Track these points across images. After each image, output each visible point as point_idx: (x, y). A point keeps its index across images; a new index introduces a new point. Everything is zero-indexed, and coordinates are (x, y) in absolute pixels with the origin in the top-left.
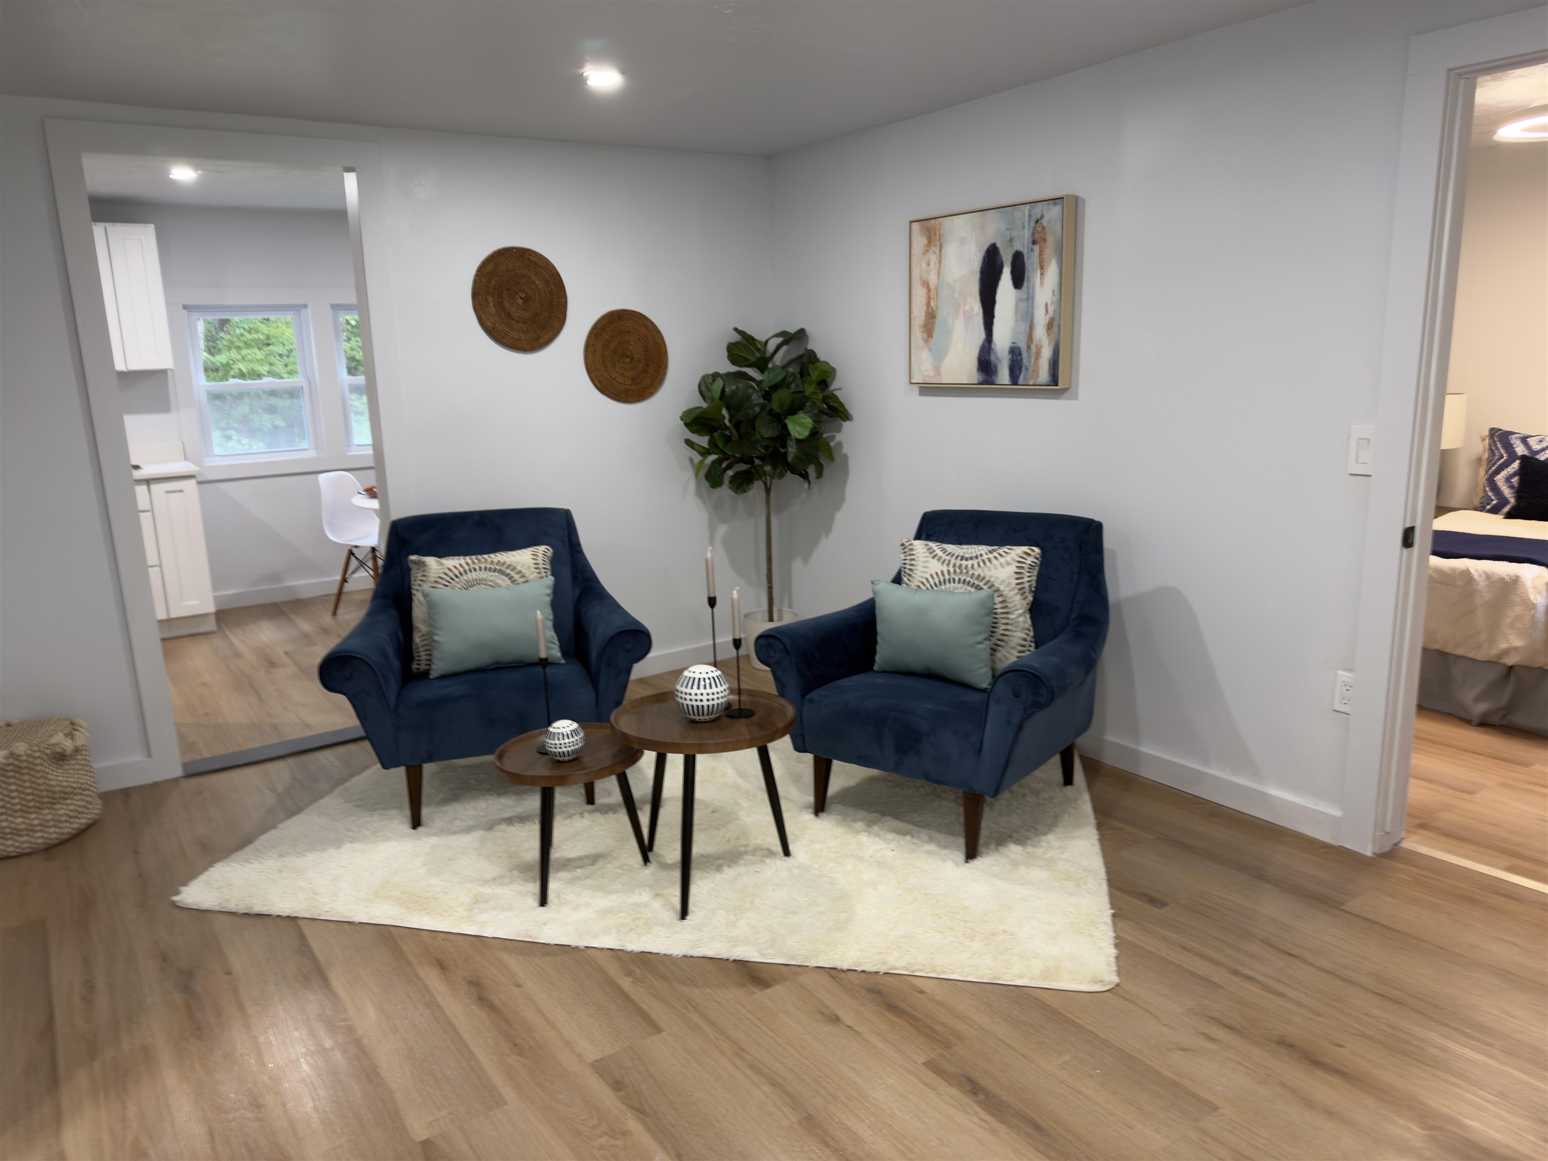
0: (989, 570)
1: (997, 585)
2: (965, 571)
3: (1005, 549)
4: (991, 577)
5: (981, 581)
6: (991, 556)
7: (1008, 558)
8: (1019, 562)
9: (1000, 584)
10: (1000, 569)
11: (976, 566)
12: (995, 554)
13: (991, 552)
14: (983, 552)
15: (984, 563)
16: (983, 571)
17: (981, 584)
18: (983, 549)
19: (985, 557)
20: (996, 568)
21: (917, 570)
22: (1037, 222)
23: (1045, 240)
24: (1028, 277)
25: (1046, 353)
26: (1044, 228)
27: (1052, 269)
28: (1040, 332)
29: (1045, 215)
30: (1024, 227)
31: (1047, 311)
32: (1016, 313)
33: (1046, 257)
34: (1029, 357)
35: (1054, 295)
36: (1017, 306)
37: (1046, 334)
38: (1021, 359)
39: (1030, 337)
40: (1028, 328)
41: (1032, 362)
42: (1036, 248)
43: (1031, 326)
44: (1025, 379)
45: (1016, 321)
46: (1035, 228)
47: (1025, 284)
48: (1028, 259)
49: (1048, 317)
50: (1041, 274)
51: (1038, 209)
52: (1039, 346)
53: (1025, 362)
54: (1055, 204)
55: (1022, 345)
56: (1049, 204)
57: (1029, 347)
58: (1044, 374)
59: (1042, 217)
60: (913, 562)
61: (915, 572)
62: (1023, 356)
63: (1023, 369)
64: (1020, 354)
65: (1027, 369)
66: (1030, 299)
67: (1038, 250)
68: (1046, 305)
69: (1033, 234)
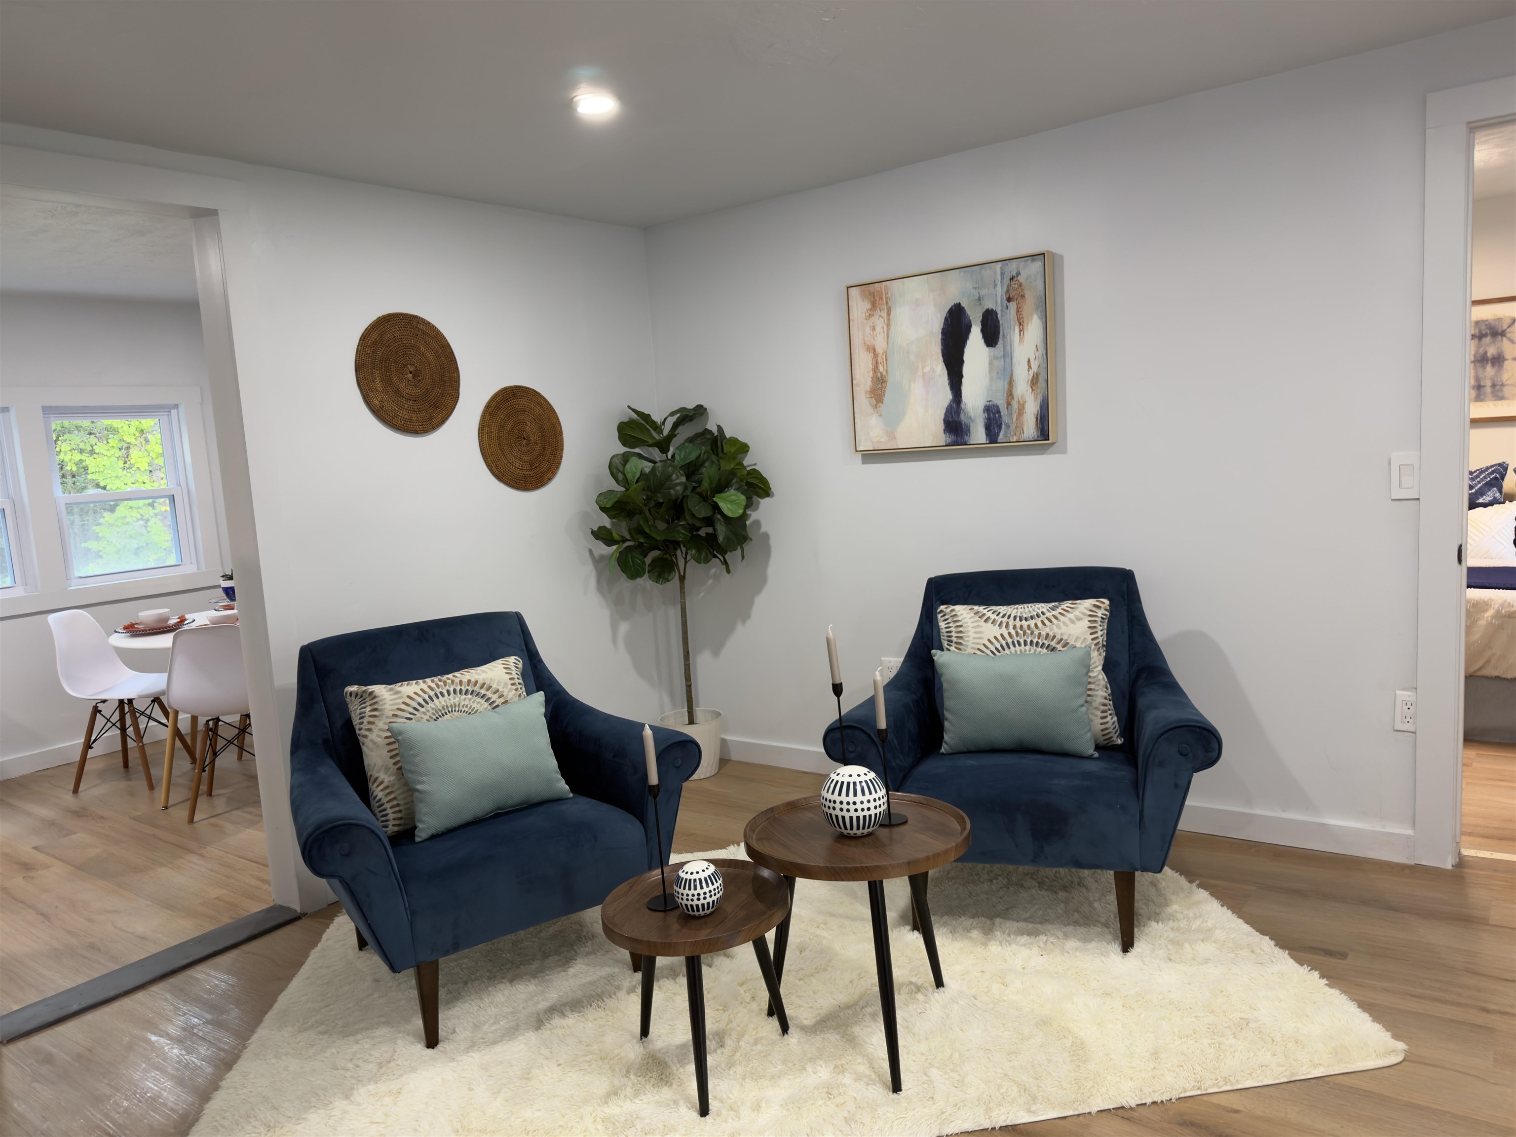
0: (1058, 627)
1: (1072, 642)
2: (1029, 632)
3: (1066, 604)
4: (1062, 634)
5: (1052, 640)
6: (1054, 613)
7: (1077, 613)
8: (1090, 616)
9: (1075, 641)
10: (1071, 625)
11: (1040, 625)
12: (1059, 610)
13: (1053, 609)
14: (1045, 610)
15: (1050, 621)
16: (1051, 629)
17: (1053, 644)
18: (1043, 607)
19: (1048, 614)
20: (1065, 624)
21: (968, 637)
22: (1012, 279)
23: (1023, 296)
24: (1003, 335)
25: (1032, 408)
26: (1021, 285)
27: (1034, 327)
28: (1022, 388)
29: (1022, 272)
30: (995, 285)
31: (1030, 367)
32: (990, 371)
33: (1025, 313)
34: (1010, 414)
35: (1037, 350)
36: (991, 364)
37: (1030, 390)
38: (1000, 417)
39: (1010, 394)
40: (1006, 385)
41: (1015, 419)
42: (1013, 306)
43: (1011, 384)
44: (1006, 436)
45: (991, 379)
46: (1009, 286)
47: (1000, 341)
48: (1002, 316)
49: (1031, 373)
50: (1020, 331)
51: (1013, 268)
52: (1021, 402)
53: (1005, 418)
54: (1033, 260)
55: (1001, 403)
56: (1027, 260)
57: (1009, 404)
58: (1030, 428)
59: (1018, 274)
60: (960, 629)
61: (966, 639)
62: (1002, 414)
63: (1003, 427)
64: (999, 412)
65: (1008, 426)
66: (1008, 356)
67: (1015, 307)
68: (1029, 361)
69: (1008, 291)
